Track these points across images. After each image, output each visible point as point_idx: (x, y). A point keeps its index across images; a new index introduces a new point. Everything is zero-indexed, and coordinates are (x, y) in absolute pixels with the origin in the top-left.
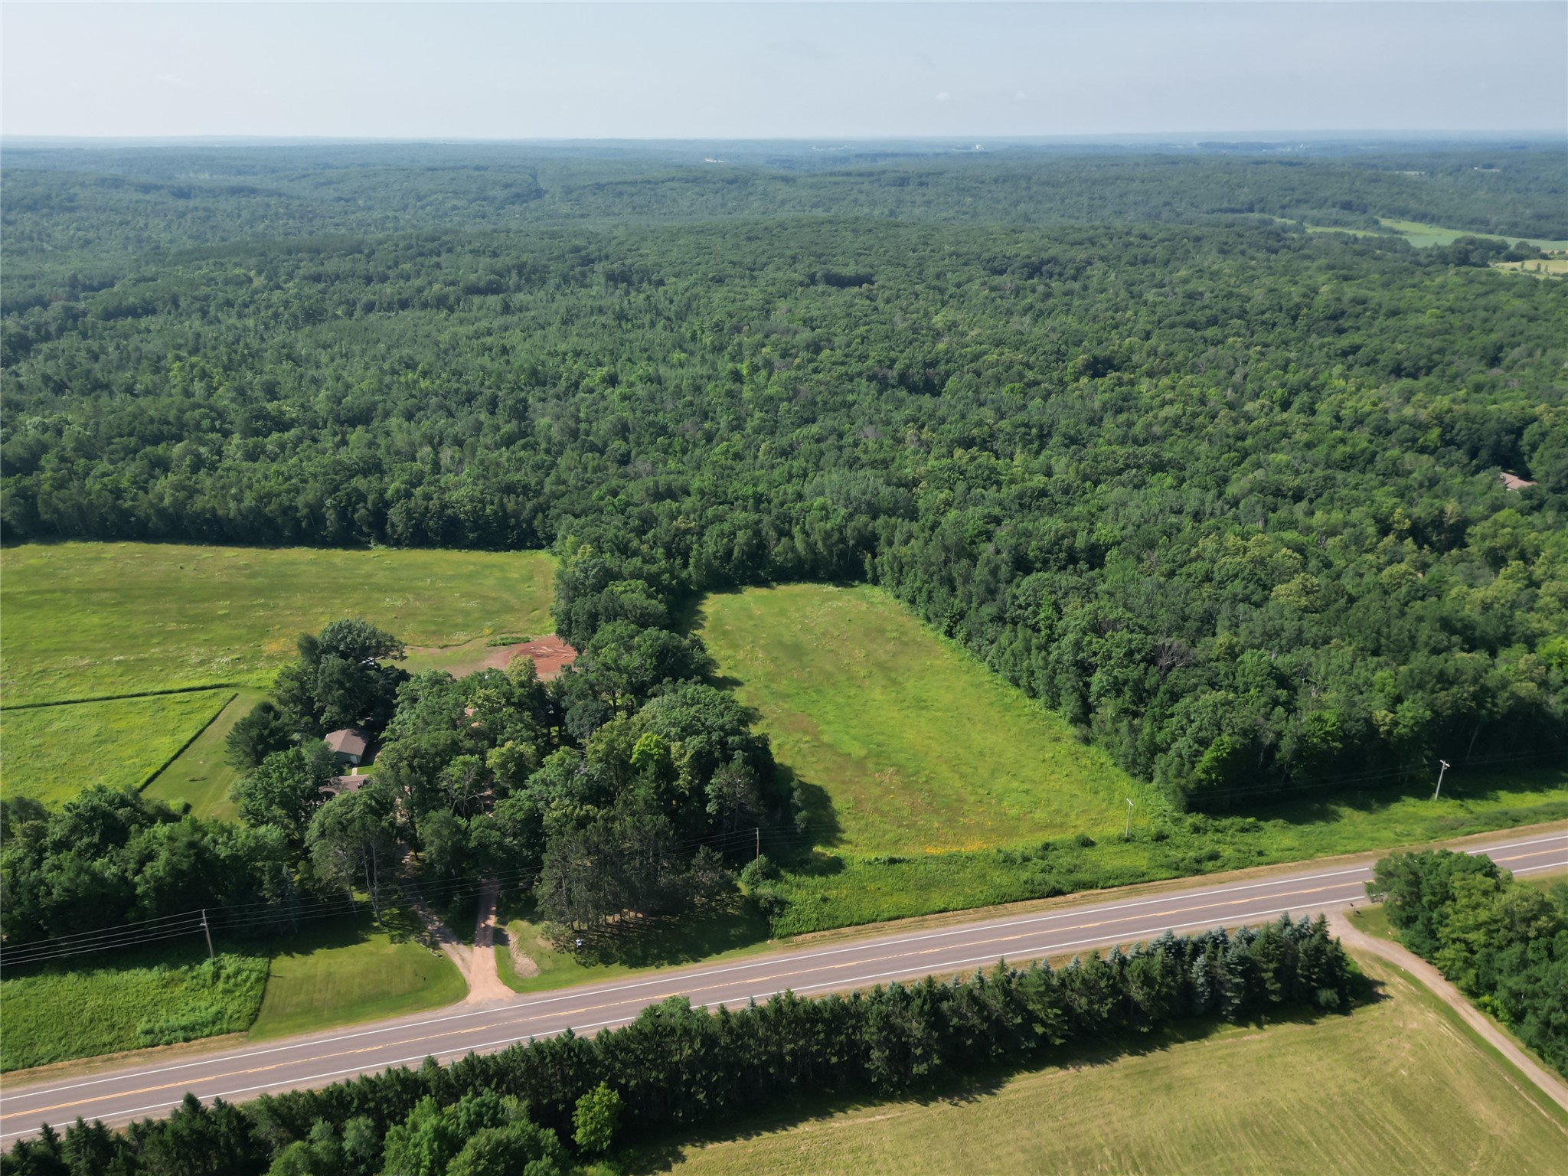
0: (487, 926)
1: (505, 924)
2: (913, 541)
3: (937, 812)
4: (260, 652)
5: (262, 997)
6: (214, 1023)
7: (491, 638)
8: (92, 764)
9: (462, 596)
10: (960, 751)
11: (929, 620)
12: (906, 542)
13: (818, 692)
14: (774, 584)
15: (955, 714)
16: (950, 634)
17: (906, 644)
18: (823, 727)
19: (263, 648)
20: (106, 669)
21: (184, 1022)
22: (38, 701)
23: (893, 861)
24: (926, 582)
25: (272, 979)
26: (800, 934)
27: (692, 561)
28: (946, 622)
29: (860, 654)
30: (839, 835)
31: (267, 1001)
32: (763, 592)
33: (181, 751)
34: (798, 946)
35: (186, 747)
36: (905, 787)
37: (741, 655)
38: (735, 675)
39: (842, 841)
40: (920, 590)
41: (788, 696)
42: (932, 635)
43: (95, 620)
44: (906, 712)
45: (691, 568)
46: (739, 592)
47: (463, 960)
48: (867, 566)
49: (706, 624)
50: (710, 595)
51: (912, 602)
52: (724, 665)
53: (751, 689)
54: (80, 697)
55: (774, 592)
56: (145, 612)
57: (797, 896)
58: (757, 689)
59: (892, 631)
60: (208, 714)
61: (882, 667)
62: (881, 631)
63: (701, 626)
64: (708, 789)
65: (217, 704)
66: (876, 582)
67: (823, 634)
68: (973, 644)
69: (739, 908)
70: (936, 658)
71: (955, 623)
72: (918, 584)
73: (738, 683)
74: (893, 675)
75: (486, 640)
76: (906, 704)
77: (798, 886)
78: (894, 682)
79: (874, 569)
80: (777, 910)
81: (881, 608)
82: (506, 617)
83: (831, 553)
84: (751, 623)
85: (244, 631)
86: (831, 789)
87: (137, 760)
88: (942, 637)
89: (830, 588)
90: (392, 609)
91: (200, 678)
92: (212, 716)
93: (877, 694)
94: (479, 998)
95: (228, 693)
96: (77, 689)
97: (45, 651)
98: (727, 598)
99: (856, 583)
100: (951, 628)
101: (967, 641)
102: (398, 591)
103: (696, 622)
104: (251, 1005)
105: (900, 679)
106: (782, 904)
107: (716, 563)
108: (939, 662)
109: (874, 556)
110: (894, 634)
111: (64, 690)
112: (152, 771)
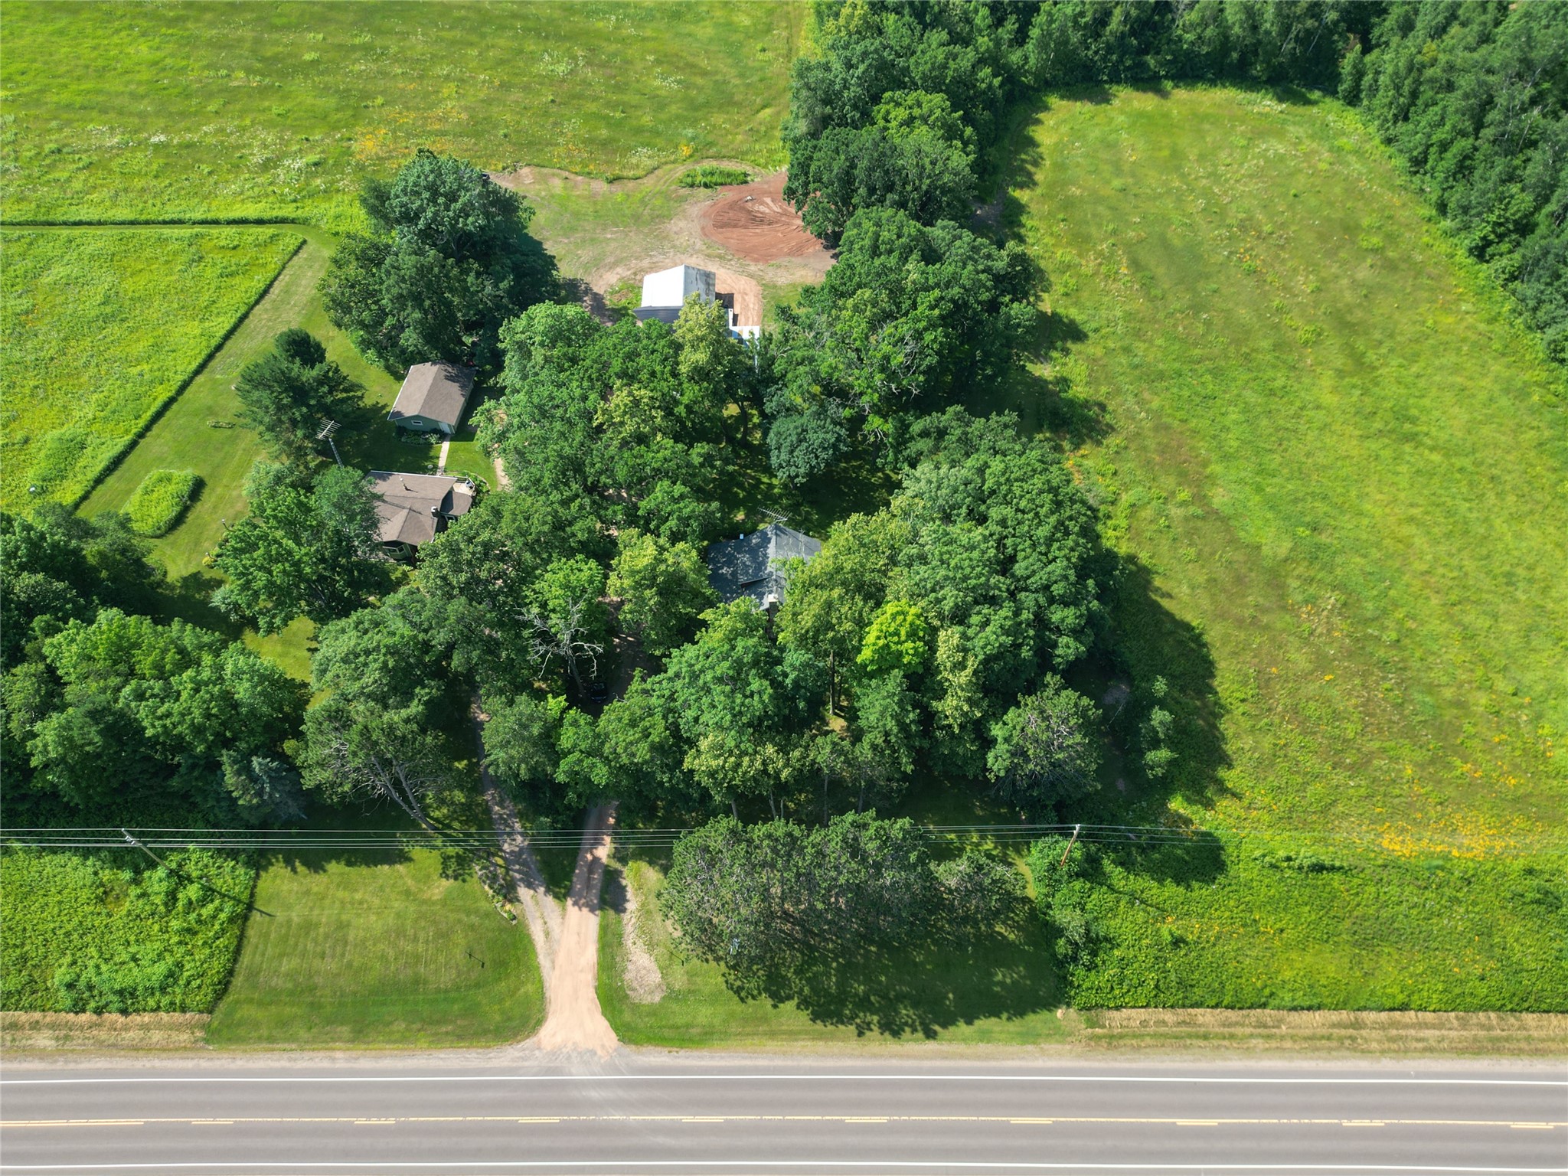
0: (596, 860)
1: (623, 860)
2: (1455, 29)
3: (1409, 733)
4: (348, 152)
5: (238, 951)
6: (163, 990)
7: (689, 166)
8: (87, 365)
9: (658, 62)
10: (1469, 565)
11: (1442, 208)
12: (1439, 31)
13: (1217, 373)
14: (1168, 85)
15: (1466, 462)
16: (1480, 252)
17: (1391, 266)
18: (1216, 468)
19: (355, 146)
20: (139, 160)
21: (121, 981)
22: (41, 218)
23: (1319, 868)
24: (1463, 134)
25: (256, 917)
26: (1117, 1008)
27: (1035, 33)
28: (1481, 230)
29: (1304, 284)
30: (1222, 773)
31: (245, 959)
32: (1145, 102)
33: (210, 357)
34: (1113, 1041)
35: (219, 347)
36: (1358, 648)
37: (1088, 265)
38: (1073, 313)
39: (1223, 790)
40: (1444, 147)
41: (1161, 376)
42: (1443, 247)
43: (143, 50)
44: (1374, 445)
45: (1030, 46)
46: (1105, 99)
47: (547, 934)
48: (1346, 65)
49: (1039, 177)
50: (1054, 101)
51: (1418, 163)
52: (1059, 283)
53: (1099, 352)
54: (94, 214)
55: (1167, 105)
56: (210, 43)
57: (1123, 923)
58: (1109, 352)
59: (1369, 230)
60: (258, 282)
61: (1344, 324)
62: (1350, 229)
63: (1030, 183)
64: (997, 731)
65: (273, 259)
66: (1353, 99)
67: (1242, 227)
68: (1527, 289)
69: (1019, 928)
70: (1446, 309)
71: (1501, 237)
72: (1440, 135)
73: (1076, 333)
74: (1360, 345)
75: (680, 171)
76: (1378, 425)
77: (1133, 898)
78: (1359, 363)
79: (1359, 75)
80: (1085, 957)
81: (1356, 165)
82: (718, 119)
83: (1286, 30)
84: (1117, 183)
85: (331, 102)
86: (1213, 635)
87: (146, 367)
88: (1461, 256)
89: (1266, 104)
90: (550, 80)
91: (257, 199)
92: (262, 286)
93: (1324, 390)
94: (558, 1039)
95: (290, 237)
96: (95, 196)
97: (69, 106)
98: (1082, 108)
99: (1316, 95)
100: (1489, 243)
101: (1513, 278)
102: (561, 38)
103: (1022, 170)
104: (217, 965)
105: (1371, 356)
106: (1095, 943)
107: (1075, 38)
108: (1449, 320)
109: (1367, 49)
110: (1376, 240)
111: (79, 198)
112: (163, 394)
